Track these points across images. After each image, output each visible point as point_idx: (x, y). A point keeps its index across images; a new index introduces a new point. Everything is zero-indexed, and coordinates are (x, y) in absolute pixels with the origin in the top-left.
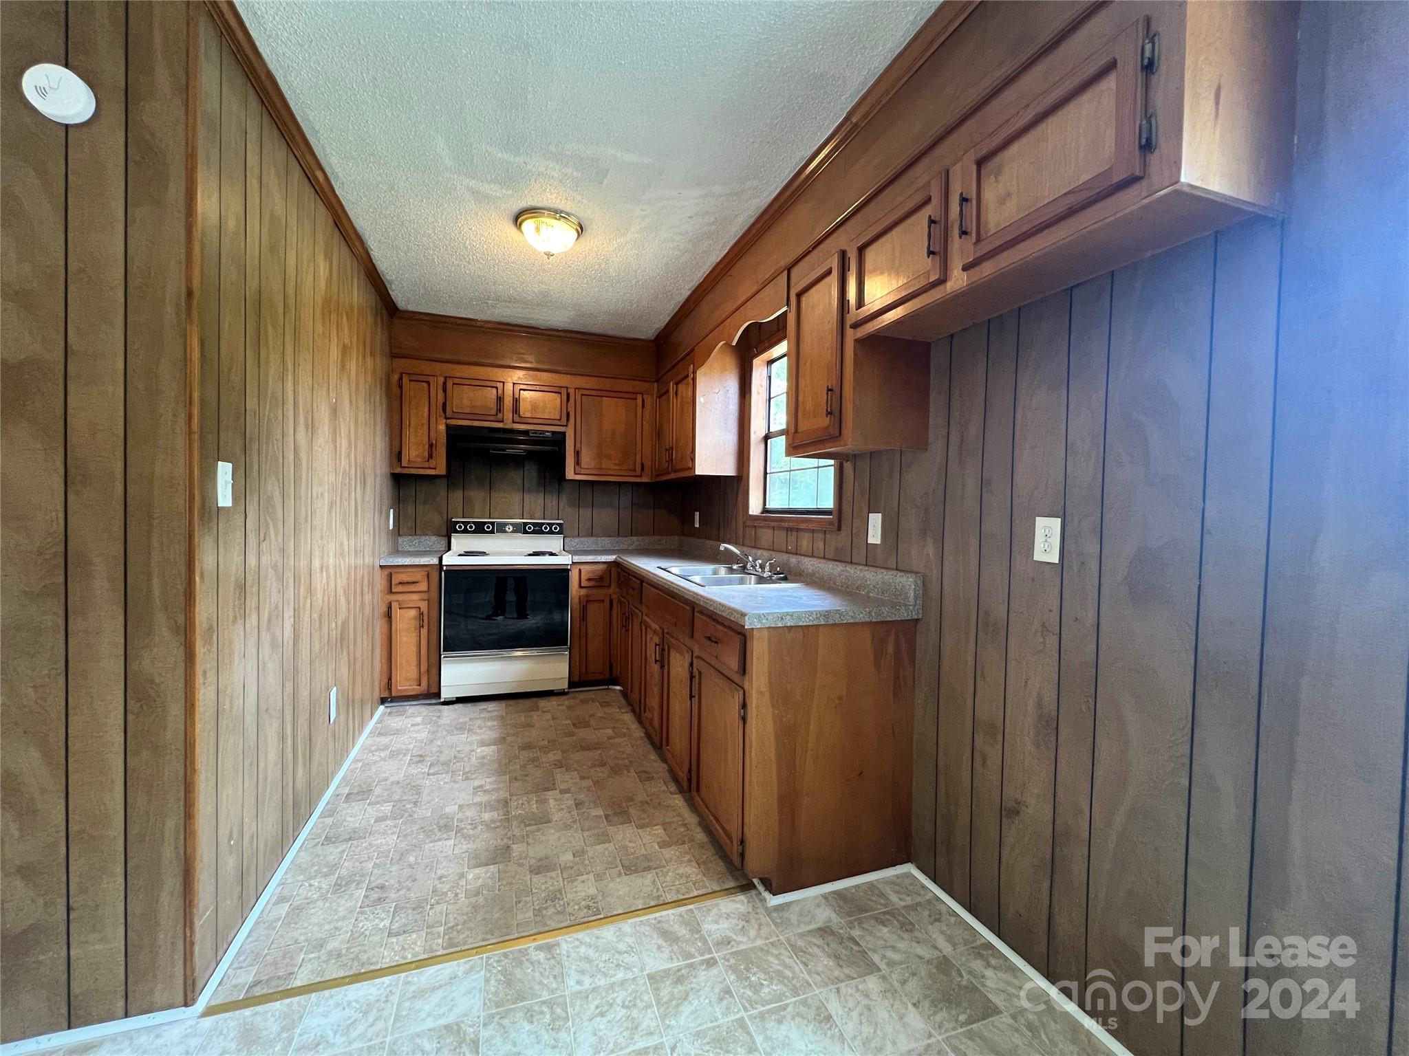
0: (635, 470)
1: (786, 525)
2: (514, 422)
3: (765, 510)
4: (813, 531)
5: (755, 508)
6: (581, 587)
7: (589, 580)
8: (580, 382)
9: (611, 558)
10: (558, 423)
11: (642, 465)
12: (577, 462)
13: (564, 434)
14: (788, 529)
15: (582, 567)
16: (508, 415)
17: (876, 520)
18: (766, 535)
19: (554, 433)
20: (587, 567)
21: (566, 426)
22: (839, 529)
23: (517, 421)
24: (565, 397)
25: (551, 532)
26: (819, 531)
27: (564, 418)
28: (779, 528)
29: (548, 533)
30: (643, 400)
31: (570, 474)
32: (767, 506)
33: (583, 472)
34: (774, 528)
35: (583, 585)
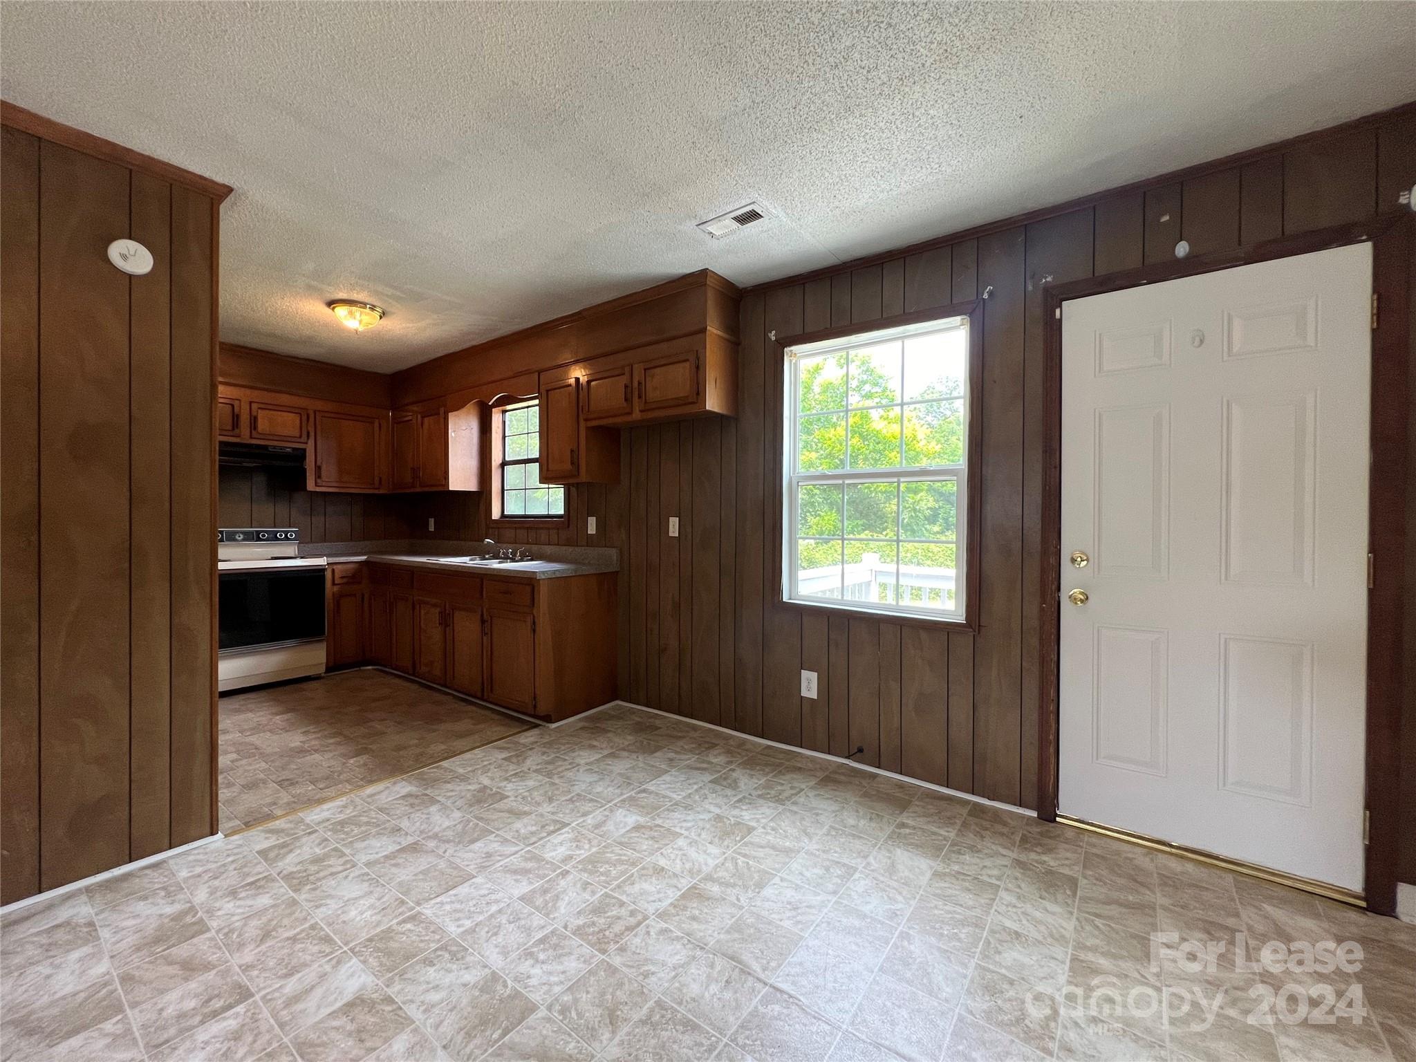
0: (374, 484)
1: (528, 525)
2: (251, 438)
3: (503, 515)
4: (549, 529)
5: (496, 514)
6: (334, 584)
7: (342, 577)
8: (319, 405)
9: (363, 558)
10: (299, 440)
11: (380, 478)
12: (318, 476)
13: (305, 450)
14: (528, 528)
15: (335, 567)
16: (245, 430)
17: (592, 521)
18: (509, 534)
19: (294, 449)
20: (339, 567)
21: (306, 443)
22: (568, 527)
23: (255, 436)
24: (304, 418)
25: (287, 538)
26: (553, 529)
27: (304, 436)
28: (520, 528)
29: (282, 540)
30: (380, 424)
31: (311, 486)
32: (506, 513)
33: (324, 484)
34: (516, 528)
35: (336, 582)
